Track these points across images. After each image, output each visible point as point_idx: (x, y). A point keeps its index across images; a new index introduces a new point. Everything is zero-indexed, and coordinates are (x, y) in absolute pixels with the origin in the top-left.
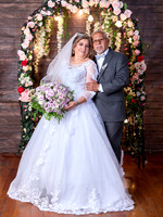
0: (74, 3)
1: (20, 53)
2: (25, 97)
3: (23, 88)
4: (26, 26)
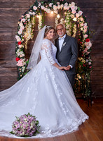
0: (49, 7)
1: (17, 37)
2: (20, 63)
3: (19, 58)
4: (20, 21)
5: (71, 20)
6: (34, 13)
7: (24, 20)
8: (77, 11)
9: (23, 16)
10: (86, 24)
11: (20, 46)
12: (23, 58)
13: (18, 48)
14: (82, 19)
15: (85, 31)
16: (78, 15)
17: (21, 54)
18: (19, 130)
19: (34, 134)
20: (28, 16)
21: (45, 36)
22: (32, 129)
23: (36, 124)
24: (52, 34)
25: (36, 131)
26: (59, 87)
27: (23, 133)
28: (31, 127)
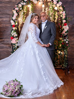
1: (12, 21)
2: (14, 41)
3: (13, 37)
4: (14, 9)
5: (53, 9)
6: (25, 4)
7: (17, 9)
8: (58, 2)
9: (16, 6)
10: (64, 12)
11: (14, 28)
12: (16, 37)
13: (13, 30)
14: (61, 8)
15: (64, 17)
16: (58, 5)
17: (15, 34)
18: (7, 91)
19: (18, 95)
20: (20, 6)
21: (31, 21)
22: (17, 92)
23: (20, 88)
24: (37, 19)
25: (20, 93)
26: (41, 60)
27: (10, 94)
28: (16, 90)
